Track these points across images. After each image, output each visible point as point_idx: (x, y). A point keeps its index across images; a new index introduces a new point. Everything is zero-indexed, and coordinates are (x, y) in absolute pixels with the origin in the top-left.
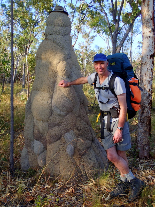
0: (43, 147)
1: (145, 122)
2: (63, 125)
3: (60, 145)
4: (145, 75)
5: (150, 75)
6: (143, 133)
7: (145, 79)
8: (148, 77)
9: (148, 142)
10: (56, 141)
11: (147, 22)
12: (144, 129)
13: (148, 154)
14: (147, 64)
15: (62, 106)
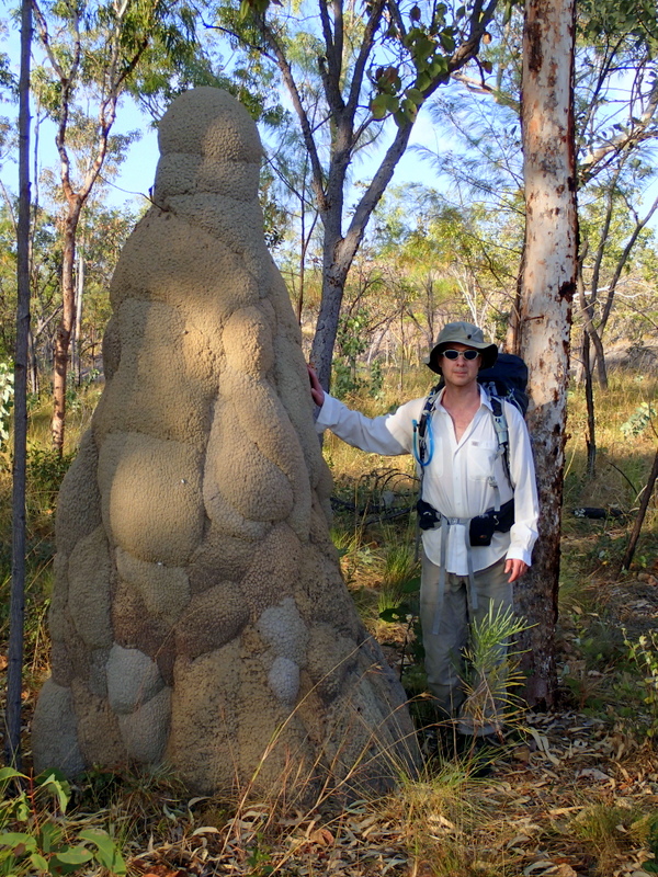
0: (156, 671)
1: (541, 561)
2: (251, 579)
3: (239, 661)
4: (538, 368)
5: (559, 366)
6: (533, 605)
7: (539, 383)
8: (551, 376)
9: (549, 642)
10: (221, 646)
11: (549, 152)
12: (536, 587)
13: (548, 690)
14: (548, 321)
15: (251, 500)
